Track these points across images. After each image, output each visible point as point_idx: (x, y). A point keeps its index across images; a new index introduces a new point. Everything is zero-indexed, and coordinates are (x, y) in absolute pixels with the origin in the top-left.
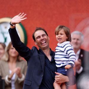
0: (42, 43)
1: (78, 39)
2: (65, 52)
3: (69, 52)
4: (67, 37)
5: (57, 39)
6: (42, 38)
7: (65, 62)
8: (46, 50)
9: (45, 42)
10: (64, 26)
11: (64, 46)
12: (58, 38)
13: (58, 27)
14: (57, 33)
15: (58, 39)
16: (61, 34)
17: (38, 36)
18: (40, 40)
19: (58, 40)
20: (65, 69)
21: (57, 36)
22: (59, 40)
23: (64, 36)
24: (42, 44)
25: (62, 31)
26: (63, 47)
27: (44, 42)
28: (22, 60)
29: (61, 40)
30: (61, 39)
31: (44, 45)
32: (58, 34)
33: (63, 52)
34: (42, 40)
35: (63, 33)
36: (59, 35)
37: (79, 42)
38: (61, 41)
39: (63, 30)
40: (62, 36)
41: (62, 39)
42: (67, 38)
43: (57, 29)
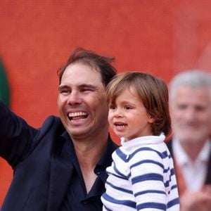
4: (152, 117)
5: (111, 125)
12: (115, 120)
15: (116, 124)
16: (127, 106)
22: (119, 128)
29: (127, 128)
30: (126, 125)
33: (126, 179)
39: (132, 89)
40: (129, 115)
41: (129, 126)
42: (151, 121)
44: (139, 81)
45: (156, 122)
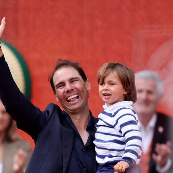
0: (69, 99)
1: (149, 92)
2: (118, 127)
3: (125, 129)
4: (126, 90)
5: (101, 95)
6: (68, 86)
7: (114, 154)
8: (78, 117)
9: (78, 97)
10: (120, 65)
11: (115, 114)
12: (104, 92)
13: (106, 65)
14: (101, 80)
15: (104, 95)
16: (111, 84)
17: (61, 83)
18: (64, 92)
19: (104, 98)
20: (113, 169)
21: (101, 88)
22: (106, 97)
23: (117, 89)
24: (69, 101)
25: (113, 76)
26: (114, 116)
27: (73, 97)
28: (17, 140)
29: (111, 97)
30: (111, 95)
31: (75, 104)
32: (103, 83)
33: (113, 127)
34: (68, 92)
35: (115, 80)
36: (106, 86)
37: (152, 97)
38: (111, 100)
39: (115, 73)
40: (113, 88)
41: (113, 95)
42: (125, 93)
43: (101, 71)
44: (118, 68)
45: (128, 94)
